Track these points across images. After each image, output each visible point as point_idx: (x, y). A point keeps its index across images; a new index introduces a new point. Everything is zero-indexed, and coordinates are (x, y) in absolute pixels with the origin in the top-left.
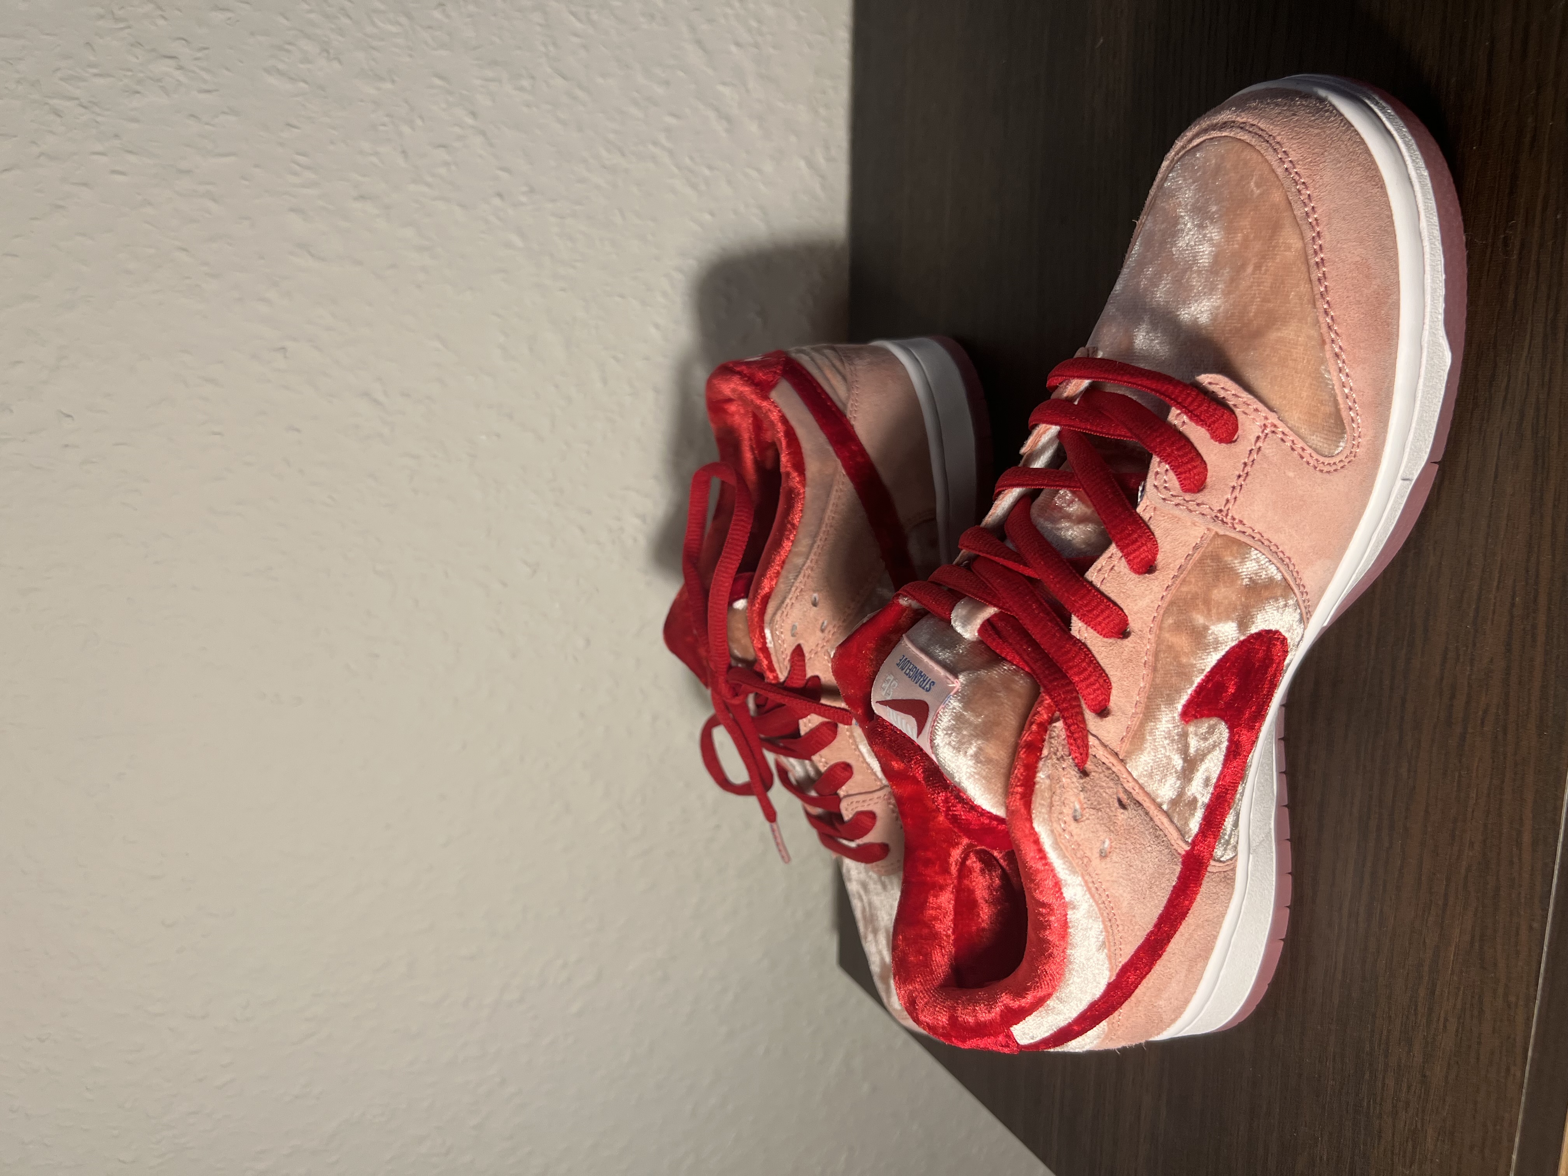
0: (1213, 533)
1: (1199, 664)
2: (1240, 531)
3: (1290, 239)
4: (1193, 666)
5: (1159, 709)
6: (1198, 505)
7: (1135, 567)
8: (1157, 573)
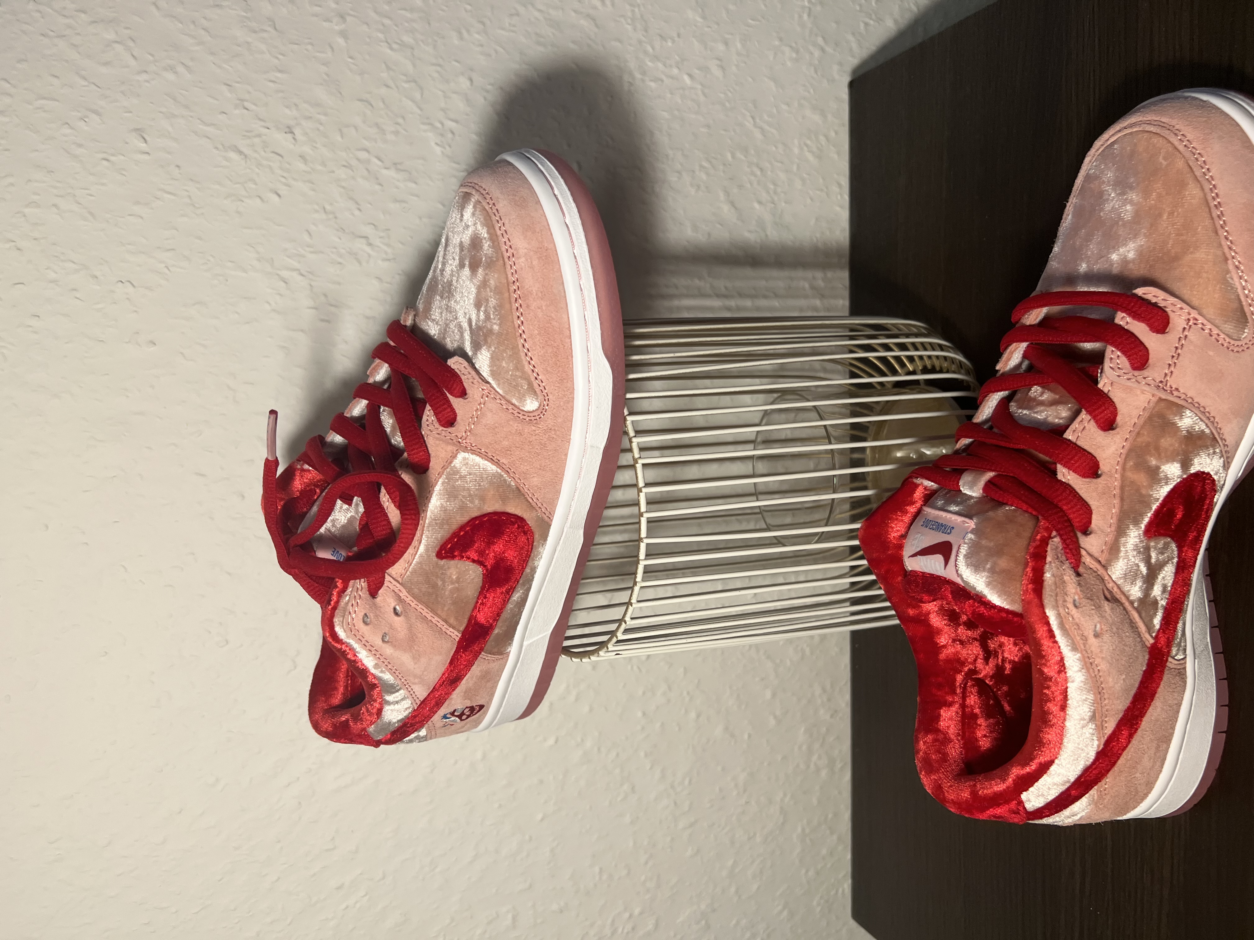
0: (1157, 398)
1: (1155, 495)
2: (1177, 396)
3: (1193, 192)
4: (1151, 496)
5: (1128, 528)
6: (1145, 378)
7: (1101, 425)
8: (1117, 430)
